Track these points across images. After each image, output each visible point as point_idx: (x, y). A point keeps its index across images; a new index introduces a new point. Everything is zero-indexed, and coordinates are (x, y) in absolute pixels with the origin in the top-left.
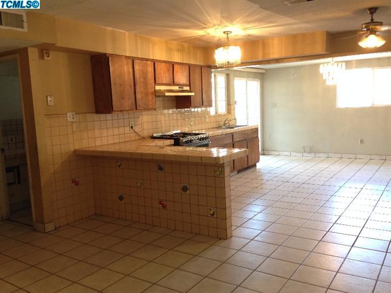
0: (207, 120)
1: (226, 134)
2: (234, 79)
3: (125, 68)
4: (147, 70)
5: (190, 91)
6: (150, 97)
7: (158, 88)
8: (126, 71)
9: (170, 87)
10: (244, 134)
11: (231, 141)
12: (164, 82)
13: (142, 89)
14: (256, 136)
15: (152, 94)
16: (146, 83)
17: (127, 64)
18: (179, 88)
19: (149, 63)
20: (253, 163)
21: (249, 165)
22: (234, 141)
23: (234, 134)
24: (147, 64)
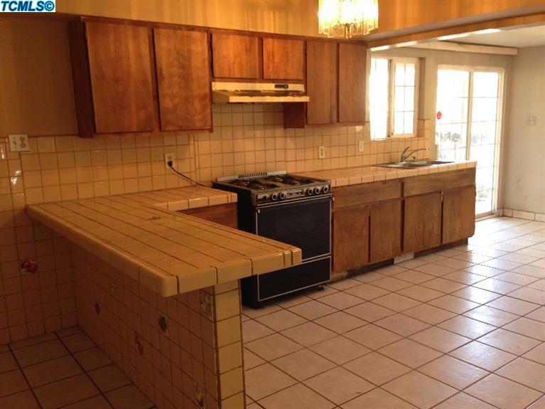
0: (361, 150)
1: (385, 182)
2: (436, 70)
3: (131, 45)
4: (189, 50)
5: (305, 94)
6: (197, 105)
7: (218, 86)
8: (131, 50)
9: (253, 84)
10: (436, 180)
11: (399, 195)
12: (238, 75)
13: (176, 90)
14: (466, 184)
15: (203, 98)
16: (186, 77)
17: (136, 37)
18: (276, 86)
19: (196, 34)
20: (456, 239)
21: (444, 243)
22: (405, 195)
23: (405, 181)
24: (189, 37)
